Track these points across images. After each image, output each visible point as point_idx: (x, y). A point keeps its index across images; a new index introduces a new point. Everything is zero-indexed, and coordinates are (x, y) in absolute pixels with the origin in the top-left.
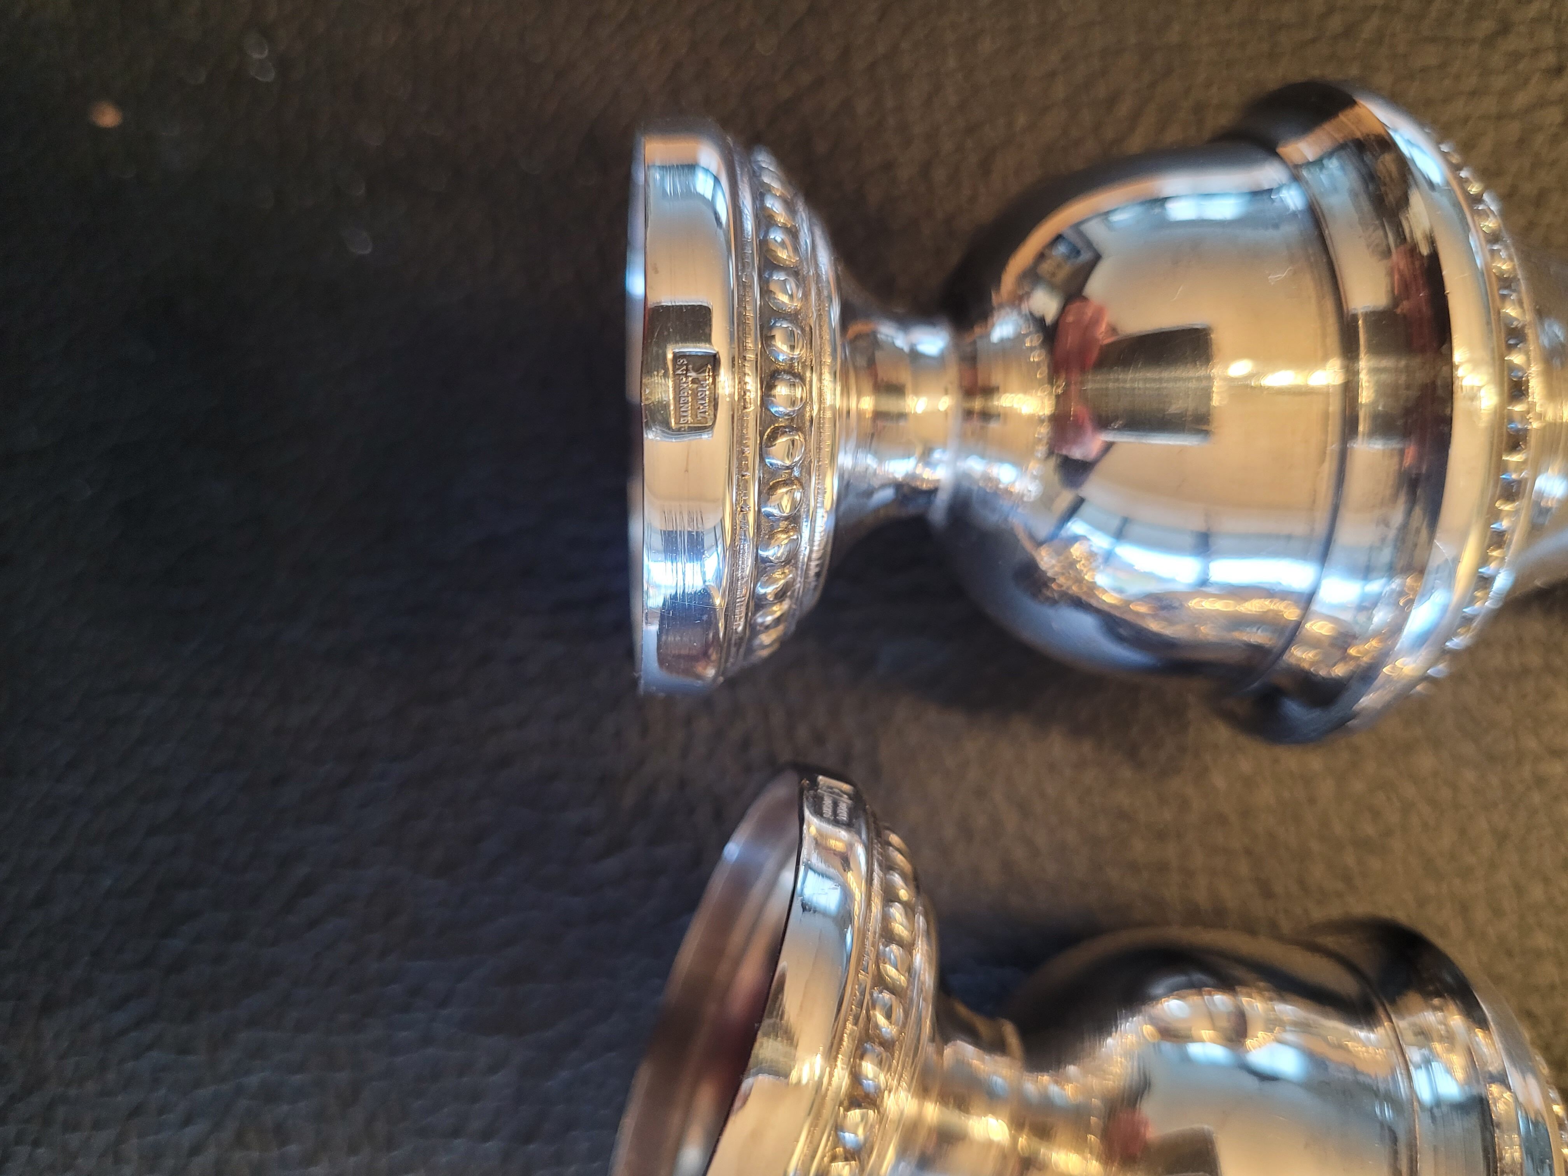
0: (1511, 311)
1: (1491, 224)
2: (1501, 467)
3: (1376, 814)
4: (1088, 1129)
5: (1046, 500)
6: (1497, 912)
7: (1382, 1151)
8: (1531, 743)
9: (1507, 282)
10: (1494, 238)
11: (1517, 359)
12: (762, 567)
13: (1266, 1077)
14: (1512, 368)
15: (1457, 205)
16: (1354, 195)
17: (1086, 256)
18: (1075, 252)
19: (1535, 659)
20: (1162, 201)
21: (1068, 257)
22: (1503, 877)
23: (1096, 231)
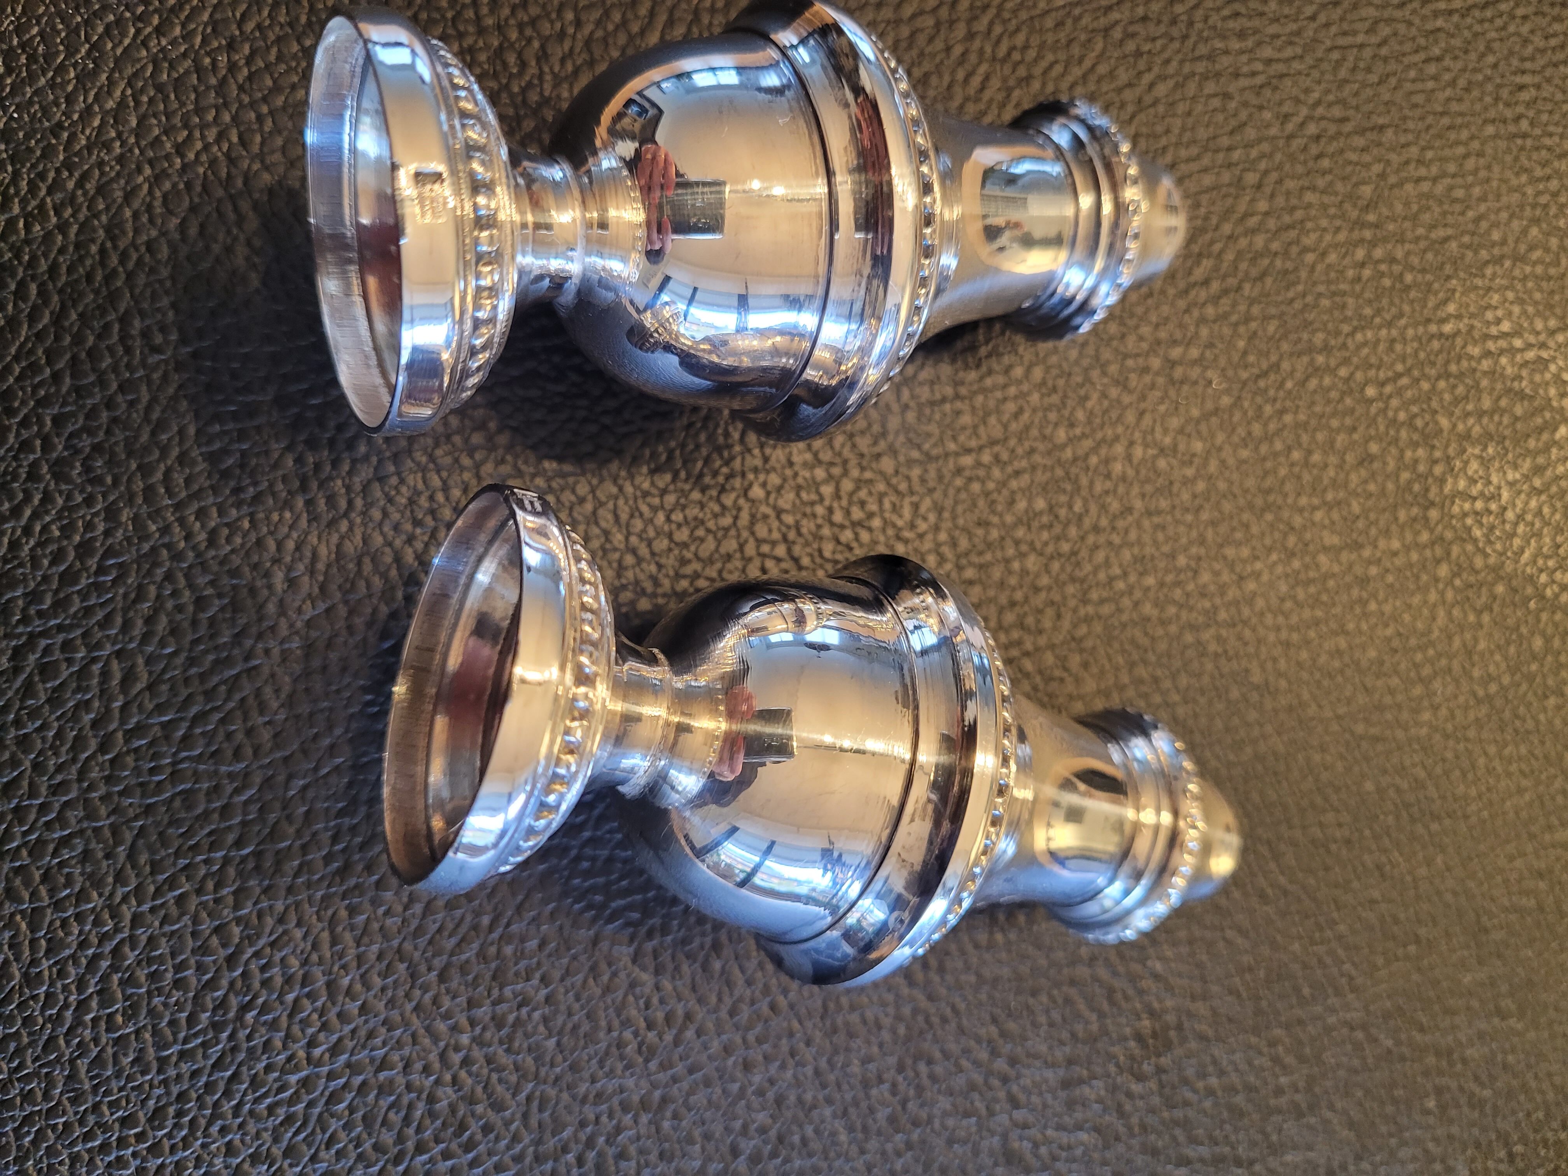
0: (920, 140)
1: (904, 86)
2: (923, 236)
3: (862, 504)
4: (717, 702)
5: (644, 282)
6: (942, 559)
7: (894, 674)
8: (952, 446)
9: (916, 122)
10: (905, 95)
11: (925, 169)
12: (477, 324)
13: (823, 647)
14: (924, 175)
15: (884, 73)
16: (824, 67)
17: (652, 112)
18: (643, 111)
19: (949, 391)
20: (688, 75)
21: (640, 115)
22: (943, 536)
23: (652, 94)
